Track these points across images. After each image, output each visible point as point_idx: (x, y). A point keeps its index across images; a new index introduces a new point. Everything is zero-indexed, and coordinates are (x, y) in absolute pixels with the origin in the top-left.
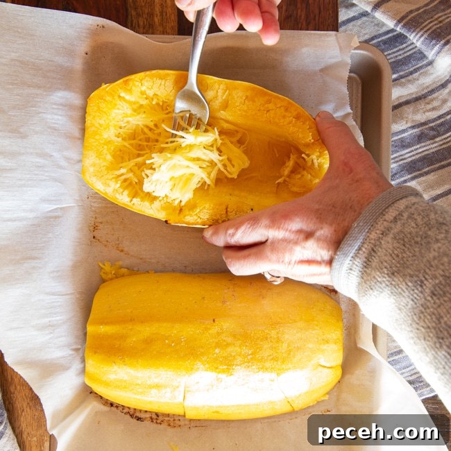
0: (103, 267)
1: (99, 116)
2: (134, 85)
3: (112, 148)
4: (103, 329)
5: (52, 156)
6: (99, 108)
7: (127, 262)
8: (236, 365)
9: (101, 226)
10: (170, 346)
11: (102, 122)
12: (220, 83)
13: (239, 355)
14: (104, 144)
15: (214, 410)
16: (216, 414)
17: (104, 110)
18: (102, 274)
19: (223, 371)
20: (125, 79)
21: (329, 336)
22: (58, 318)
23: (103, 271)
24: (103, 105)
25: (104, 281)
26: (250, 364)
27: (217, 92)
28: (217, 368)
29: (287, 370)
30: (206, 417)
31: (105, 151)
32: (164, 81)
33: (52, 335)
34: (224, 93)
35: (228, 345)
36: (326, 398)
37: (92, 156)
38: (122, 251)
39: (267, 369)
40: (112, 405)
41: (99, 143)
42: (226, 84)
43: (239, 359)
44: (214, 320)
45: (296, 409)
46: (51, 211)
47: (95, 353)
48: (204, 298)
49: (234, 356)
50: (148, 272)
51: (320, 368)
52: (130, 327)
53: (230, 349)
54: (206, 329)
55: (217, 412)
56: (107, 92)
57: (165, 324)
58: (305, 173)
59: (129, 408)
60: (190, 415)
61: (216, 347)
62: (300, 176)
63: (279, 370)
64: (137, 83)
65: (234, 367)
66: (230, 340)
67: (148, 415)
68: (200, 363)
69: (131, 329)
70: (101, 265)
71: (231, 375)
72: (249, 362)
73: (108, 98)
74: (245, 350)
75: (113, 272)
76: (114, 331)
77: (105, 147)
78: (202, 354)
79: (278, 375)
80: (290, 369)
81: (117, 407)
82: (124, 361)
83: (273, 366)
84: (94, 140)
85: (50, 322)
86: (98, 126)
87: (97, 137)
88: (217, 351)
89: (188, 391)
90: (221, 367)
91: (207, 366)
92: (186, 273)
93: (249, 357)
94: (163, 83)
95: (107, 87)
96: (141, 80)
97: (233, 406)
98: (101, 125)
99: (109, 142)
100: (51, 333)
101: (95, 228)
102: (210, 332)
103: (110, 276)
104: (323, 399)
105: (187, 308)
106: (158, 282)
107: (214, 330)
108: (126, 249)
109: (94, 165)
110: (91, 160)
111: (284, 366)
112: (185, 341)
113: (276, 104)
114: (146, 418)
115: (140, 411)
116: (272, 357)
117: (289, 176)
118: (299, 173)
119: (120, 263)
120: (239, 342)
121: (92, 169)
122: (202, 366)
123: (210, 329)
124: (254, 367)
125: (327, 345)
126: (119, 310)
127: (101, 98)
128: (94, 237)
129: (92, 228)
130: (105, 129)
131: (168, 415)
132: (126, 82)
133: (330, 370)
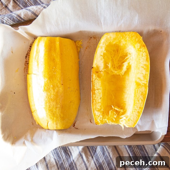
0: (80, 42)
1: (129, 37)
2: (143, 49)
3: (118, 43)
4: (58, 43)
5: (122, 20)
6: (133, 37)
7: (82, 50)
8: (47, 93)
9: (95, 40)
10: (53, 69)
11: (127, 38)
12: (147, 82)
13: (50, 94)
14: (119, 40)
15: (30, 85)
16: (29, 85)
17: (132, 39)
18: (78, 41)
19: (45, 88)
20: (145, 45)
21: (58, 125)
22: (61, 27)
23: (79, 42)
24: (134, 38)
25: (75, 42)
26: (47, 98)
27: (143, 81)
28: (45, 86)
29: (46, 111)
30: (28, 82)
31: (116, 41)
32: (146, 60)
33: (54, 25)
34: (143, 83)
35: (54, 90)
36: (37, 124)
37: (114, 36)
38: (86, 48)
39: (46, 104)
40: (31, 47)
41: (119, 38)
42: (146, 84)
43: (49, 94)
44: (62, 84)
45: (32, 113)
46: (101, 21)
47: (49, 41)
48: (70, 80)
49: (50, 92)
50: (79, 58)
51: (47, 122)
52: (59, 54)
53: (52, 90)
54: (59, 82)
55: (30, 86)
56: (139, 39)
57: (60, 66)
58: (117, 115)
59: (30, 53)
60: (28, 76)
61: (53, 85)
62: (115, 113)
63: (46, 108)
64: (144, 50)
65: (46, 92)
66: (56, 90)
67: (28, 60)
68: (47, 80)
69: (58, 54)
70: (81, 41)
71: (43, 91)
72: (48, 97)
73: (137, 40)
74: (52, 96)
75: (79, 46)
76: (57, 47)
77: (118, 41)
78: (50, 81)
79: (44, 108)
80: (47, 112)
81: (30, 49)
82: (46, 52)
83: (47, 106)
84: (120, 36)
85: (59, 24)
86: (126, 37)
87: (121, 37)
88: (52, 86)
89: (37, 76)
90: (46, 87)
91: (46, 82)
92: (79, 72)
93: (50, 97)
94: (145, 60)
95: (141, 39)
96: (145, 52)
97: (32, 92)
98: (126, 38)
99: (120, 42)
100: (55, 25)
101: (95, 38)
102: (58, 83)
103: (77, 44)
104: (37, 122)
105: (66, 74)
106: (75, 63)
107: (59, 84)
108: (87, 50)
109: (110, 37)
110: (112, 36)
111: (47, 110)
112: (55, 74)
113: (141, 103)
114: (27, 60)
115: (29, 57)
116: (50, 105)
117: (114, 109)
118: (116, 113)
119: (82, 48)
120: (55, 94)
121: (109, 37)
122: (46, 80)
123: (59, 83)
124: (46, 99)
125: (55, 124)
126: (65, 49)
127: (137, 37)
128: (91, 38)
129: (94, 37)
130: (125, 40)
131: (28, 68)
132: (144, 46)
133: (47, 125)
